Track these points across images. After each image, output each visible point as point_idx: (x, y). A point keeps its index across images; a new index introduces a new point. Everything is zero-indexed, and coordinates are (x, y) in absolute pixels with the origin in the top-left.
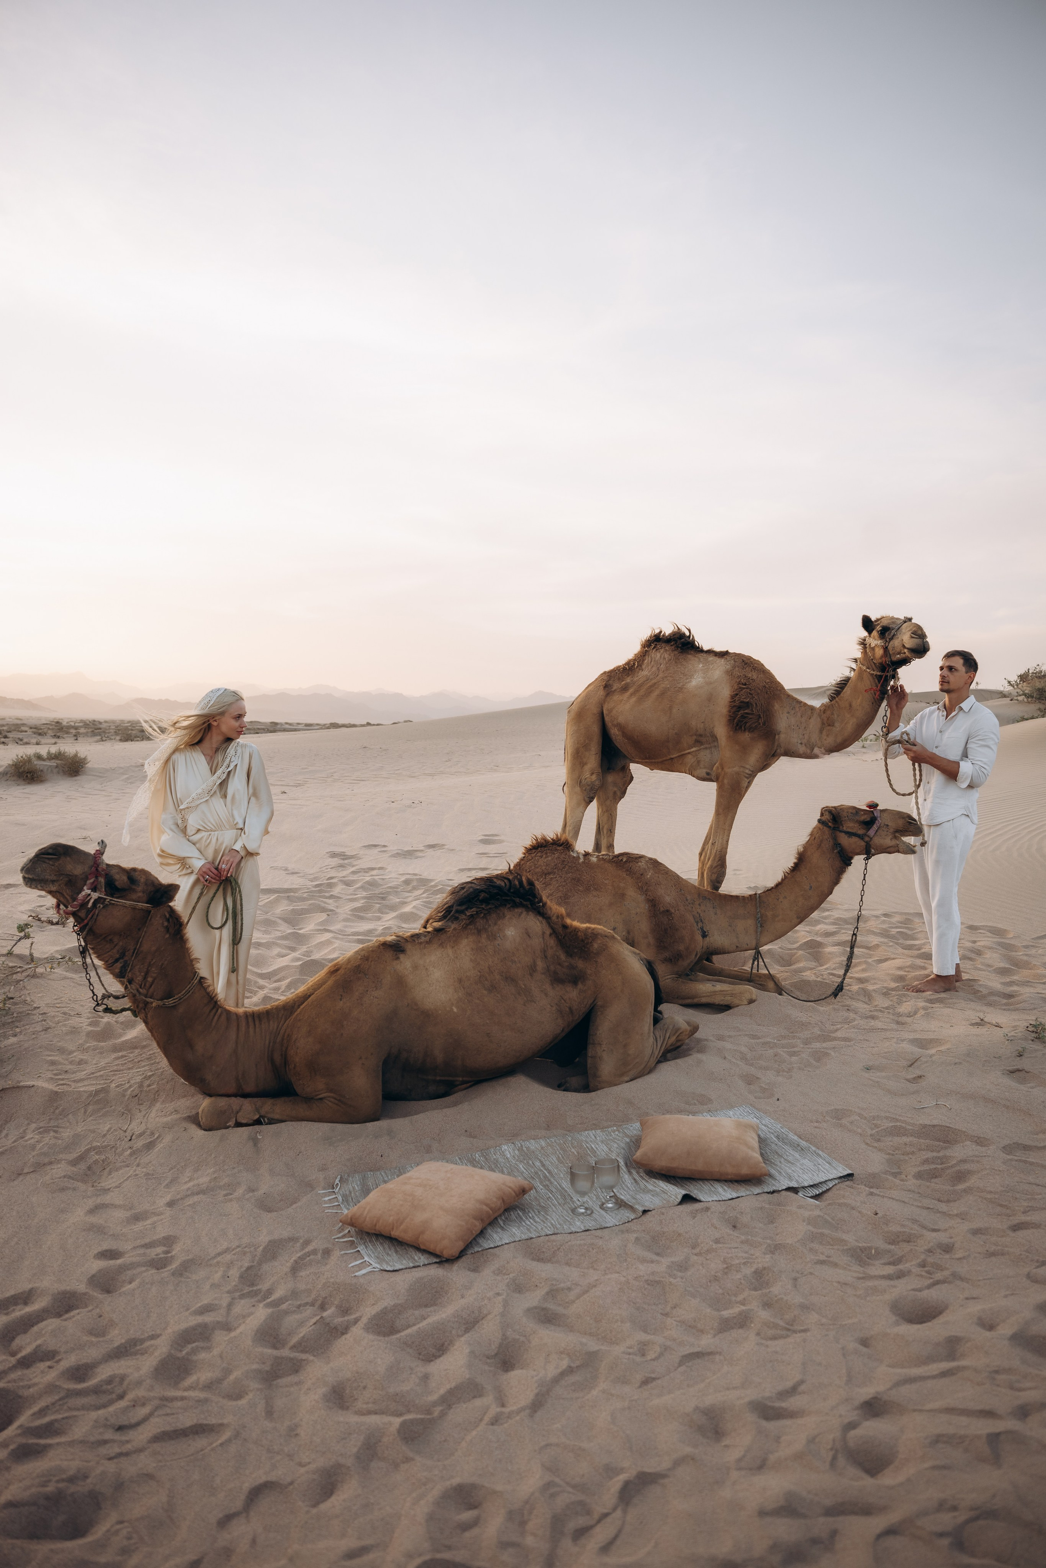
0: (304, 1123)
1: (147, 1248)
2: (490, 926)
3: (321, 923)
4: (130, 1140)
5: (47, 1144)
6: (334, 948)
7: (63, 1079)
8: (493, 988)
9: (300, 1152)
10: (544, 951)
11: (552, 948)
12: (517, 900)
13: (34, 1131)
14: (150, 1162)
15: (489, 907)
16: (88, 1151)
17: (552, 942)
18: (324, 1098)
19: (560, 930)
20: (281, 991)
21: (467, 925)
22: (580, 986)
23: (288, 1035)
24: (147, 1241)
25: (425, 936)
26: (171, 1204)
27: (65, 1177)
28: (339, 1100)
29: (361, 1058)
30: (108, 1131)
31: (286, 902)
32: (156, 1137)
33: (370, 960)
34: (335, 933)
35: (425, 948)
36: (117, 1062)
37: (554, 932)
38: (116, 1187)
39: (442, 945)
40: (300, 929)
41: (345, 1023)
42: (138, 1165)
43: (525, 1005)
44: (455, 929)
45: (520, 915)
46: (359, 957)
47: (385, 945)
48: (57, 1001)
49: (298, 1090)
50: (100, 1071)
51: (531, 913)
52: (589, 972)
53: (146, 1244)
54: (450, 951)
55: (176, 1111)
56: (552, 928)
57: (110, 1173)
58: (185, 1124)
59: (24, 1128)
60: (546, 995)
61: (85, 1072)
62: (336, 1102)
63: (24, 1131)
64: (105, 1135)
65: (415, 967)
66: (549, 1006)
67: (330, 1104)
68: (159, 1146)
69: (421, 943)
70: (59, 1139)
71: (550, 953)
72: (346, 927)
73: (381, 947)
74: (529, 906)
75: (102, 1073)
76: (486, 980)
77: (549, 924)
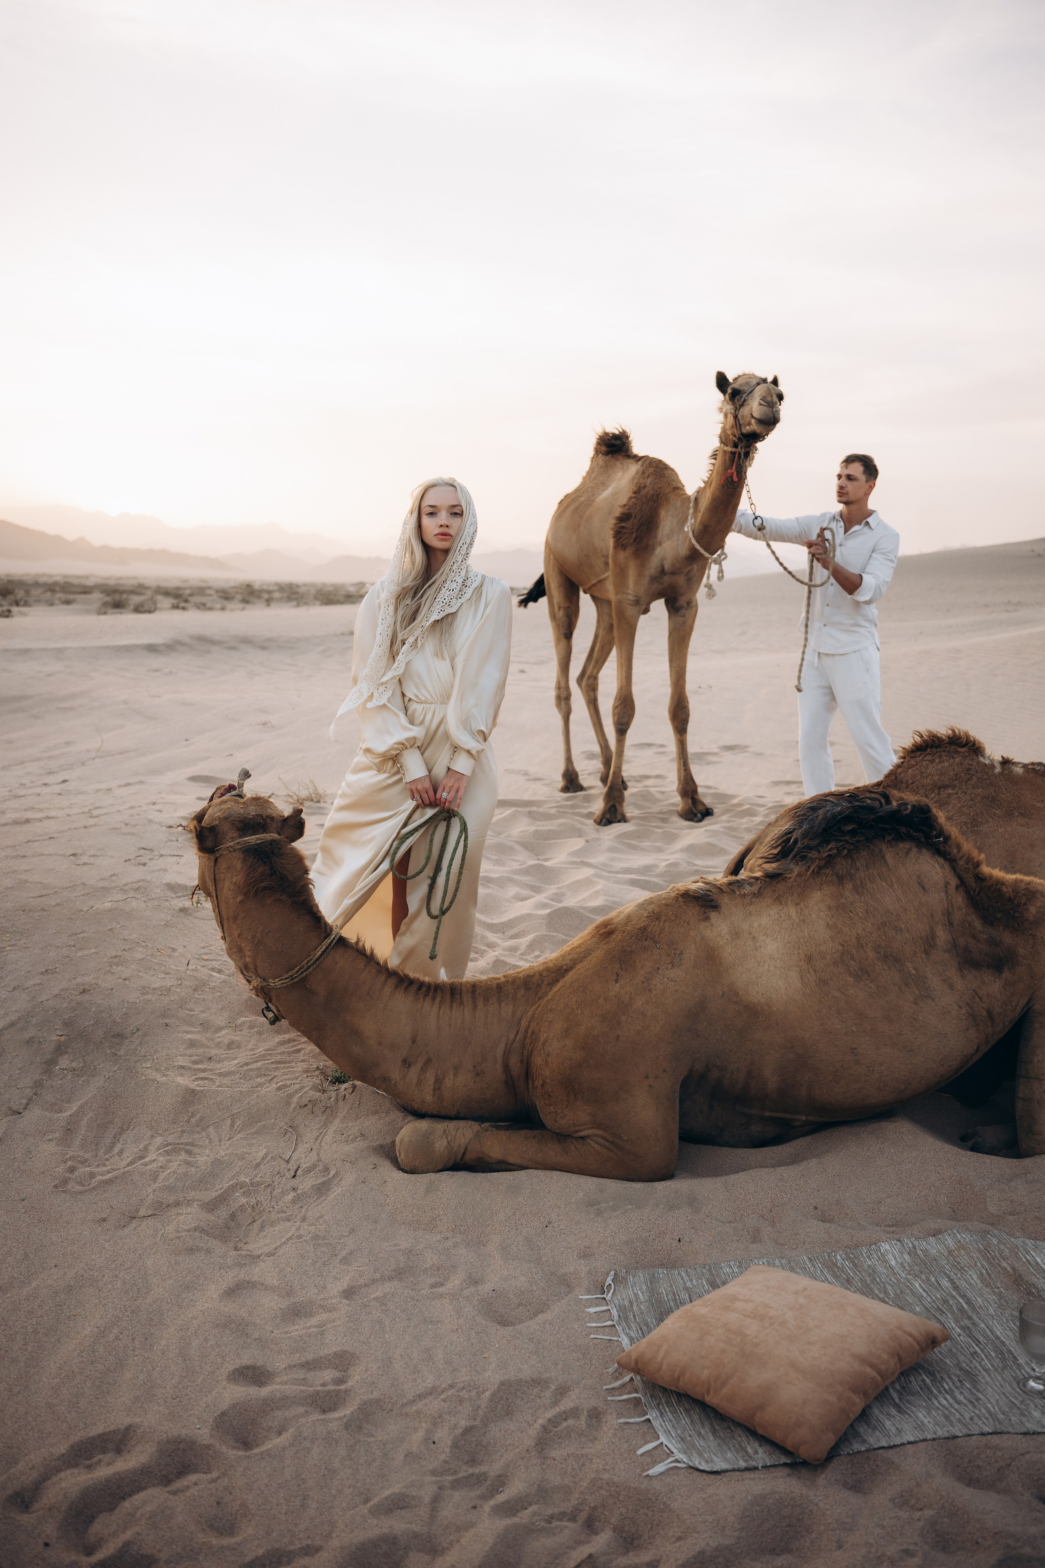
0: (556, 1174)
1: (309, 1370)
2: (858, 869)
3: (577, 853)
4: (294, 1177)
5: (174, 1172)
6: (597, 892)
7: (204, 1071)
8: (863, 973)
9: (550, 1223)
10: (948, 914)
11: (959, 908)
12: (904, 830)
13: (158, 1149)
14: (321, 1217)
15: (857, 838)
16: (233, 1188)
17: (959, 899)
18: (588, 1137)
19: (972, 882)
20: (519, 952)
21: (820, 868)
22: (1006, 974)
23: (533, 1033)
24: (310, 1357)
25: (751, 884)
26: (349, 1293)
27: (195, 1229)
28: (612, 1142)
29: (647, 1077)
30: (263, 1159)
31: (526, 820)
32: (331, 1175)
33: (663, 918)
34: (597, 868)
35: (751, 903)
36: (282, 1049)
37: (962, 884)
38: (270, 1255)
39: (778, 900)
40: (546, 860)
41: (623, 1018)
42: (304, 1219)
43: (916, 1004)
44: (799, 875)
45: (907, 854)
46: (646, 914)
47: (687, 896)
48: (206, 951)
49: (547, 1120)
50: (257, 1062)
51: (924, 850)
52: (1021, 951)
53: (307, 1363)
54: (793, 911)
55: (362, 1135)
56: (960, 877)
57: (262, 1228)
58: (374, 1159)
59: (146, 1143)
60: (951, 987)
61: (236, 1062)
62: (607, 1144)
63: (146, 1149)
64: (258, 1165)
65: (736, 934)
66: (956, 1007)
67: (596, 1146)
68: (336, 1191)
69: (744, 895)
70: (192, 1166)
71: (957, 916)
72: (613, 859)
73: (680, 899)
74: (923, 839)
75: (259, 1064)
76: (853, 958)
77: (954, 869)
